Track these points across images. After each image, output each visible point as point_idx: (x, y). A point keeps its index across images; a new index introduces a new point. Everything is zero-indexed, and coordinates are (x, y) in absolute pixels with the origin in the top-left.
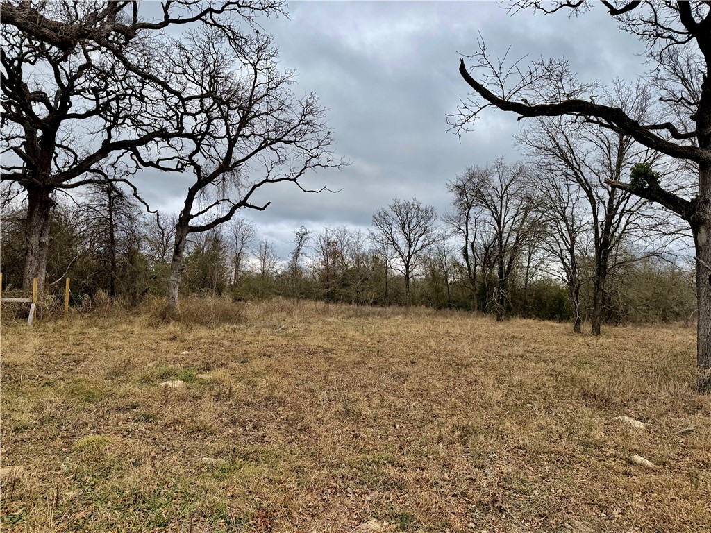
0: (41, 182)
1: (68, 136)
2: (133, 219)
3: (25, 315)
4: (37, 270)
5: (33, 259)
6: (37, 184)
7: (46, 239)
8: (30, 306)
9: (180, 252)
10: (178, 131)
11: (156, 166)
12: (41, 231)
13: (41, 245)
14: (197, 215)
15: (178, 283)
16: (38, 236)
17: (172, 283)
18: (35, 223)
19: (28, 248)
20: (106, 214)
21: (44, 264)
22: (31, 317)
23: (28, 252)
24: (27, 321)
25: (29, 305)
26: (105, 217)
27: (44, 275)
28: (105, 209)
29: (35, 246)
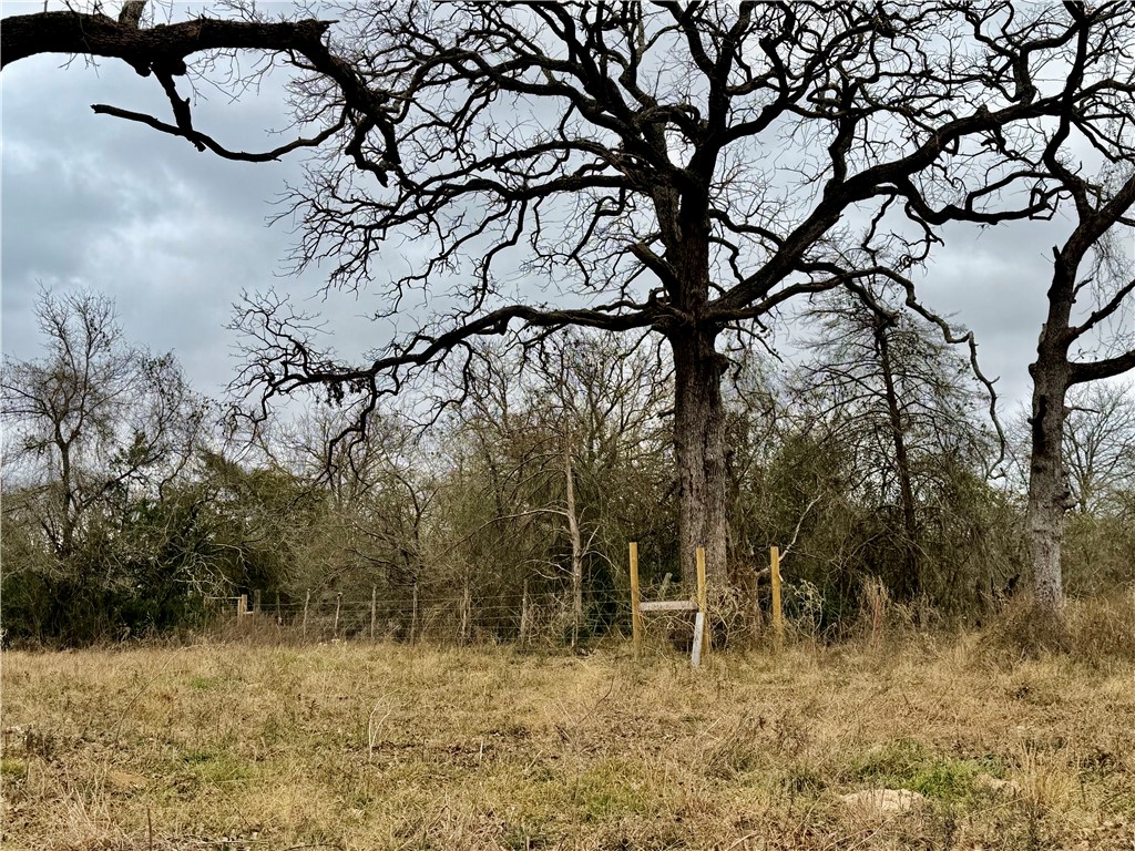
0: (690, 313)
1: (759, 200)
2: (948, 387)
3: (682, 643)
4: (706, 530)
5: (695, 504)
6: (683, 320)
7: (716, 453)
8: (693, 620)
9: (1050, 444)
10: (1017, 103)
11: (967, 214)
12: (706, 435)
13: (708, 467)
14: (1088, 325)
15: (1056, 538)
16: (700, 446)
17: (1037, 538)
18: (691, 417)
19: (682, 479)
20: (878, 384)
21: (720, 514)
22: (697, 646)
23: (683, 489)
24: (689, 657)
25: (691, 616)
26: (876, 393)
27: (723, 543)
28: (876, 373)
29: (696, 472)
